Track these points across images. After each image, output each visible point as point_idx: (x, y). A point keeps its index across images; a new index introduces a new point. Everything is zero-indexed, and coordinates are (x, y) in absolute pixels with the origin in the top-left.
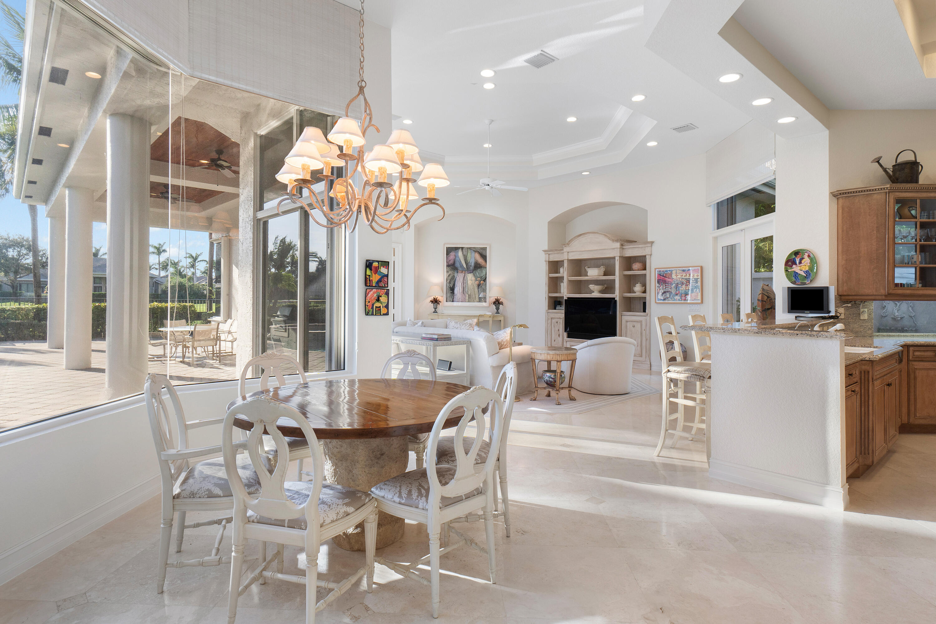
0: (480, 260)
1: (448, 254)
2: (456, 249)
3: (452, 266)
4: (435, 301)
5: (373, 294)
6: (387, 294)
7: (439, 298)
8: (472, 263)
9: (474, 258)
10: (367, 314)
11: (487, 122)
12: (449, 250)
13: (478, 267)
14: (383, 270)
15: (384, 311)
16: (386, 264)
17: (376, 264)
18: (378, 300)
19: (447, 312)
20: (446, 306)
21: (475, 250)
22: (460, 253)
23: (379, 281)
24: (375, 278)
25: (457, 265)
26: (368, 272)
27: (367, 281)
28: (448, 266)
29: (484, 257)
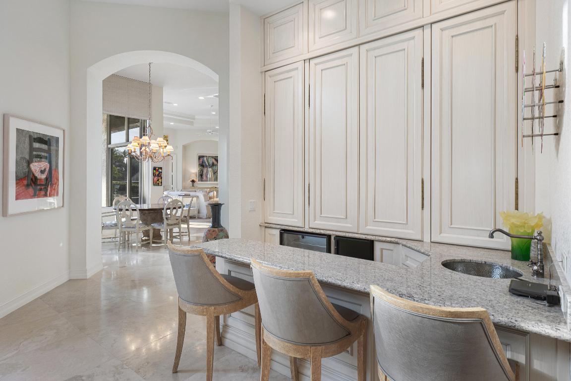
0: (215, 163)
1: (199, 159)
2: (203, 157)
3: (202, 165)
4: (193, 181)
5: (156, 179)
6: (161, 178)
7: (195, 179)
8: (211, 163)
9: (211, 161)
10: (154, 185)
11: (210, 106)
12: (200, 157)
13: (213, 164)
14: (160, 170)
15: (160, 184)
16: (161, 168)
17: (157, 168)
18: (158, 181)
19: (199, 186)
20: (199, 184)
21: (212, 157)
22: (205, 159)
23: (159, 174)
24: (157, 173)
25: (204, 164)
26: (154, 171)
27: (154, 175)
28: (199, 165)
29: (217, 160)
